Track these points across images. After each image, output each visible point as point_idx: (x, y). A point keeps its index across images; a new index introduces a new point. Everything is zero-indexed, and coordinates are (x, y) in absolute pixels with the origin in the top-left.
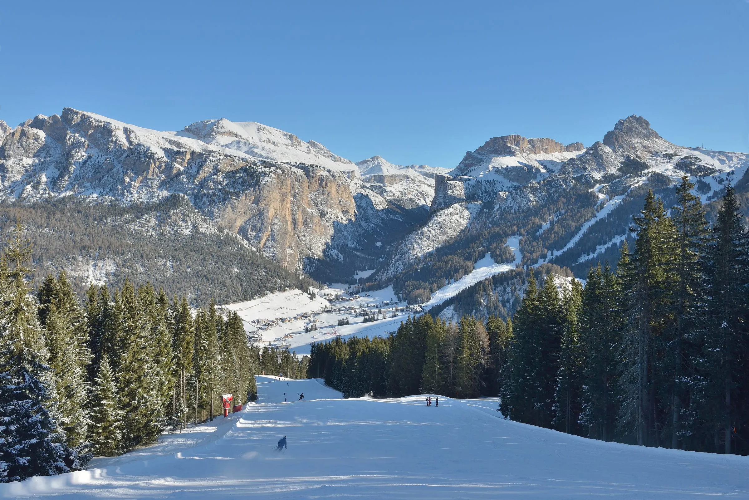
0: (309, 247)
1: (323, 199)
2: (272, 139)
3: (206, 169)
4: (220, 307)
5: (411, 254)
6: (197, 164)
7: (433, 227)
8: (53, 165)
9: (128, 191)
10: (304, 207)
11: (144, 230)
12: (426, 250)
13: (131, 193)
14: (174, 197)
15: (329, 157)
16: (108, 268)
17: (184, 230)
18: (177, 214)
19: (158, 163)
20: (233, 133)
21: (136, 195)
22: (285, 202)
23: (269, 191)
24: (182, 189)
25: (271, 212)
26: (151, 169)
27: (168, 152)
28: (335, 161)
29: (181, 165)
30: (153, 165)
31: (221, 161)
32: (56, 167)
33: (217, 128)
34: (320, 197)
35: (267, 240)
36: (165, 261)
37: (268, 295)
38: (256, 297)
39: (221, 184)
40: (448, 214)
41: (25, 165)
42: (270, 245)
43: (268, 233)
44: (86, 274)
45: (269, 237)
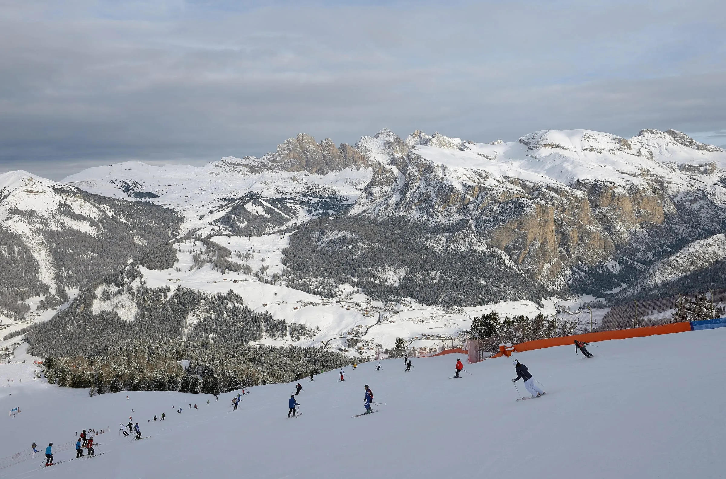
0: (581, 259)
1: (614, 213)
2: (595, 145)
3: (486, 200)
4: (458, 308)
5: (650, 280)
6: (482, 195)
7: (682, 257)
8: (398, 192)
9: (436, 214)
10: (582, 225)
11: (436, 246)
12: (667, 278)
13: (438, 216)
14: (463, 220)
15: (691, 145)
16: (401, 274)
17: (462, 247)
18: (459, 235)
19: (456, 195)
20: (555, 145)
21: (440, 218)
22: (546, 227)
23: (528, 220)
24: (468, 215)
25: (530, 236)
26: (451, 199)
27: (464, 186)
28: (699, 150)
29: (472, 196)
30: (453, 196)
31: (498, 194)
32: (400, 193)
33: (543, 141)
34: (611, 211)
35: (525, 257)
36: (436, 272)
37: (500, 303)
38: (490, 303)
39: (494, 213)
40: (703, 245)
41: (383, 192)
42: (526, 261)
43: (526, 252)
44: (389, 277)
45: (527, 255)
